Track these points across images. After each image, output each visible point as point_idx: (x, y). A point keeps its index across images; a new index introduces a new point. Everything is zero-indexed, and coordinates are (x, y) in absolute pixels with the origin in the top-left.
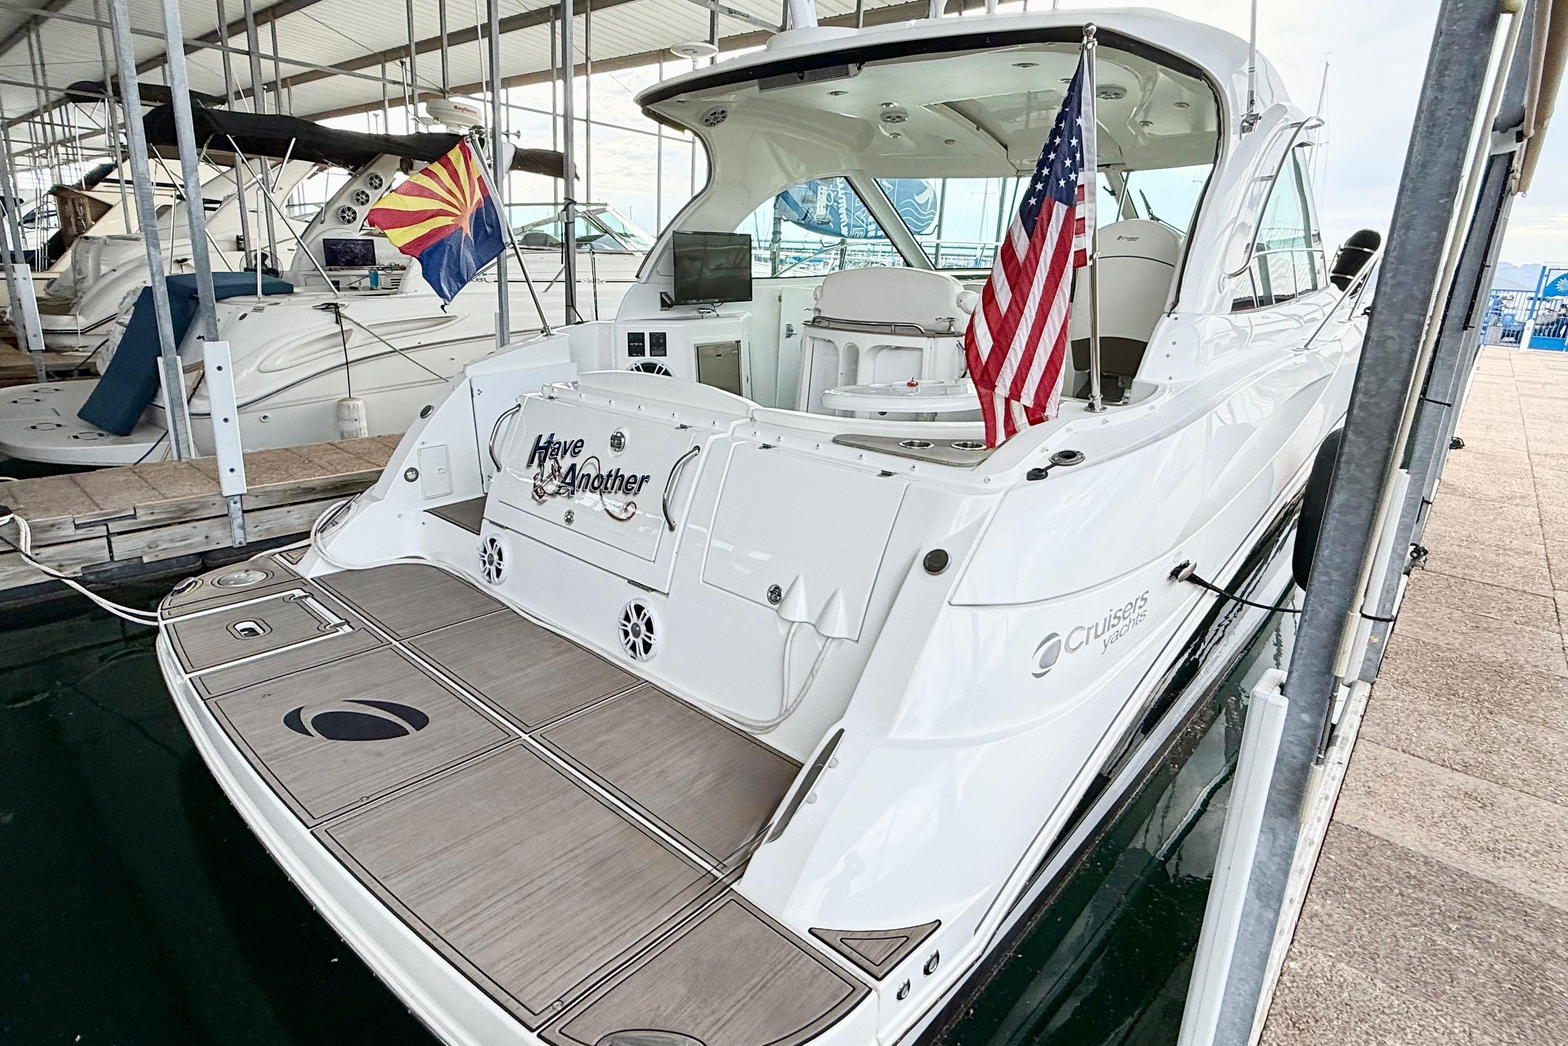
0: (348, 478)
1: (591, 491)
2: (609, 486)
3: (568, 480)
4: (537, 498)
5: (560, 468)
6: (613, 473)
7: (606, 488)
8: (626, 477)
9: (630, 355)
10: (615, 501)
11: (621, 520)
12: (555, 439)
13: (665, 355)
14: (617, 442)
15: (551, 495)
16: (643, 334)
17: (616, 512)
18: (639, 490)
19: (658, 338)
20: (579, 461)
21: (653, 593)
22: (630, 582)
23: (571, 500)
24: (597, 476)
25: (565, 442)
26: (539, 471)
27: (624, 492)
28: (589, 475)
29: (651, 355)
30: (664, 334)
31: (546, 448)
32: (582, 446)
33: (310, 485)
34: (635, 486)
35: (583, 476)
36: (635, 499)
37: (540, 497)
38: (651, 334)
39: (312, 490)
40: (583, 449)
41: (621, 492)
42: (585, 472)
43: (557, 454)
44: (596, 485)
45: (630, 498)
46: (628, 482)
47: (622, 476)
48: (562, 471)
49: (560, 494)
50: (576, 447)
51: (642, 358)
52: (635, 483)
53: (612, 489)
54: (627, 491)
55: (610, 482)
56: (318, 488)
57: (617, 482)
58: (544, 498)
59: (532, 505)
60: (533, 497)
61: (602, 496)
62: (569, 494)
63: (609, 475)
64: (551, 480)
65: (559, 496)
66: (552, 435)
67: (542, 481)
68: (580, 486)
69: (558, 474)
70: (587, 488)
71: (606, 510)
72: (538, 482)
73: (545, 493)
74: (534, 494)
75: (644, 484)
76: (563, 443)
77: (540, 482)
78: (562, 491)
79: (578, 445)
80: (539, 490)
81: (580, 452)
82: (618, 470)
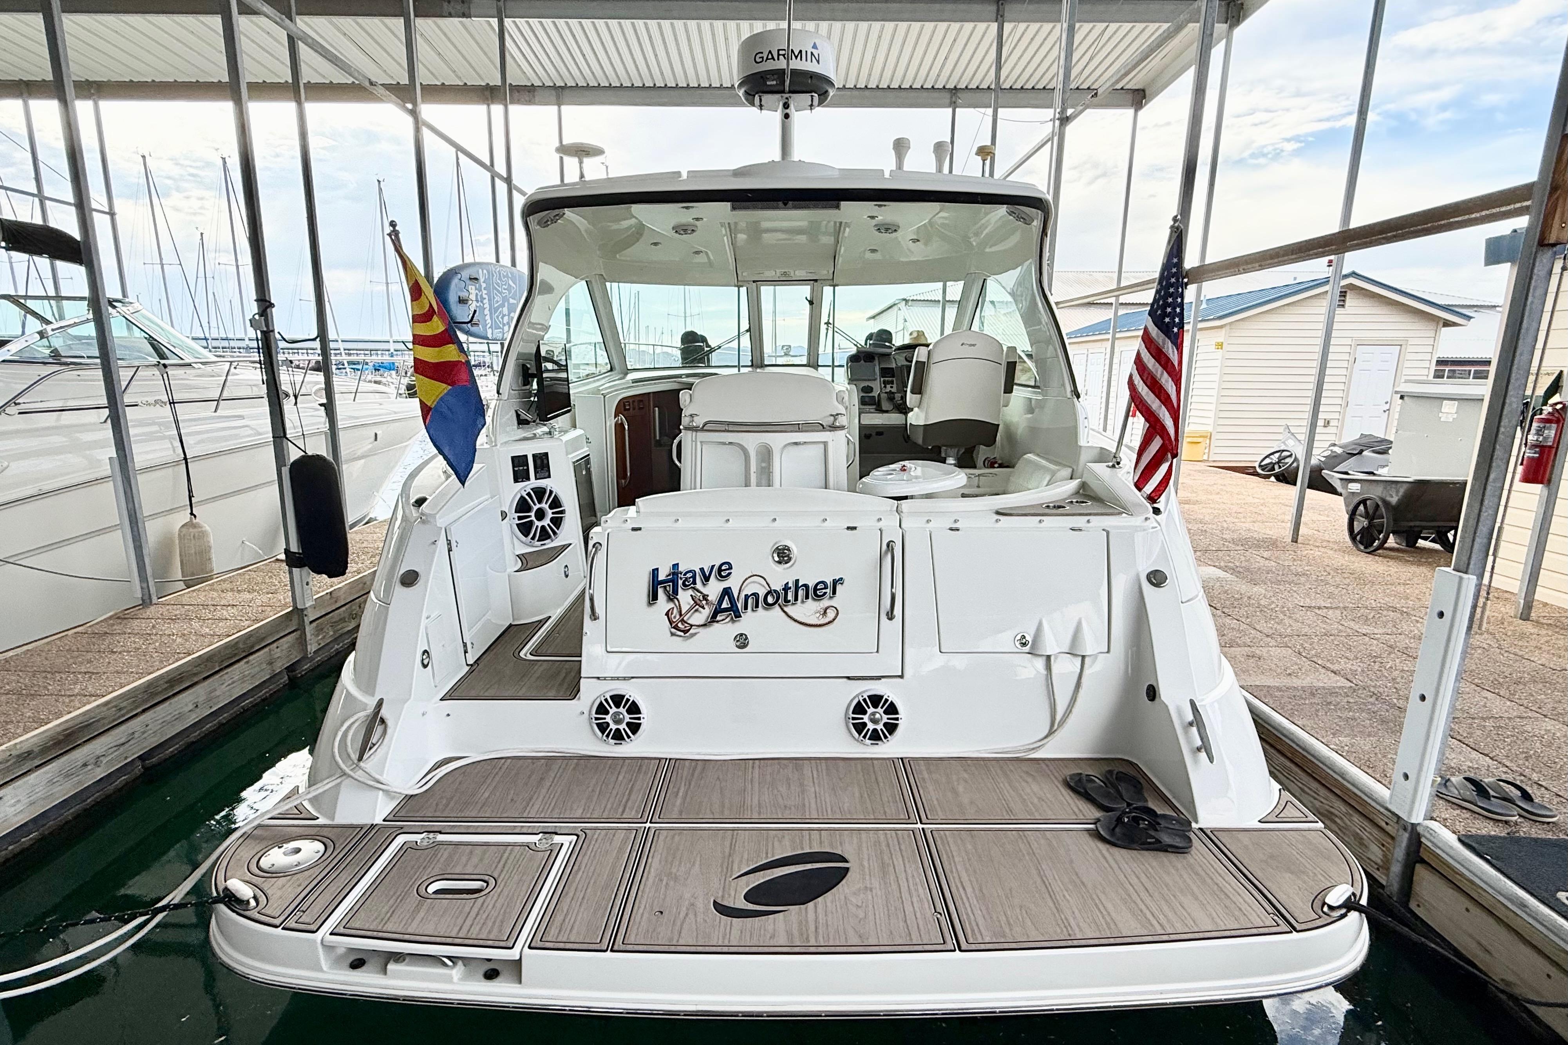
0: (71, 724)
1: (766, 609)
2: (790, 598)
3: (725, 605)
4: (681, 634)
5: (705, 596)
6: (791, 586)
7: (788, 601)
8: (811, 585)
9: (516, 481)
10: (807, 610)
11: (820, 626)
12: (682, 568)
13: (549, 476)
14: (783, 555)
15: (705, 626)
16: (526, 456)
17: (813, 620)
18: (834, 593)
19: (541, 458)
20: (733, 583)
21: (883, 680)
22: (848, 678)
23: (737, 624)
24: (769, 593)
25: (702, 570)
26: (671, 605)
27: (814, 599)
28: (756, 595)
29: (536, 479)
30: (546, 454)
31: (674, 582)
32: (731, 568)
33: (25, 748)
34: (828, 591)
35: (747, 597)
36: (834, 602)
37: (685, 632)
38: (534, 455)
39: (28, 755)
40: (733, 570)
41: (809, 600)
42: (748, 591)
43: (694, 583)
44: (770, 600)
45: (825, 603)
46: (816, 589)
47: (806, 586)
48: (709, 598)
49: (718, 622)
50: (723, 571)
51: (527, 483)
52: (826, 588)
53: (796, 599)
54: (818, 597)
55: (790, 594)
56: (36, 750)
57: (801, 593)
58: (692, 631)
59: (678, 643)
60: (673, 634)
61: (782, 609)
62: (732, 618)
63: (786, 588)
64: (696, 610)
65: (715, 624)
66: (676, 566)
67: (681, 615)
68: (746, 608)
69: (704, 602)
70: (757, 606)
71: (796, 621)
72: (675, 617)
73: (692, 626)
74: (673, 630)
75: (839, 587)
76: (698, 571)
77: (678, 617)
78: (718, 618)
79: (723, 568)
80: (680, 625)
81: (730, 574)
82: (797, 581)
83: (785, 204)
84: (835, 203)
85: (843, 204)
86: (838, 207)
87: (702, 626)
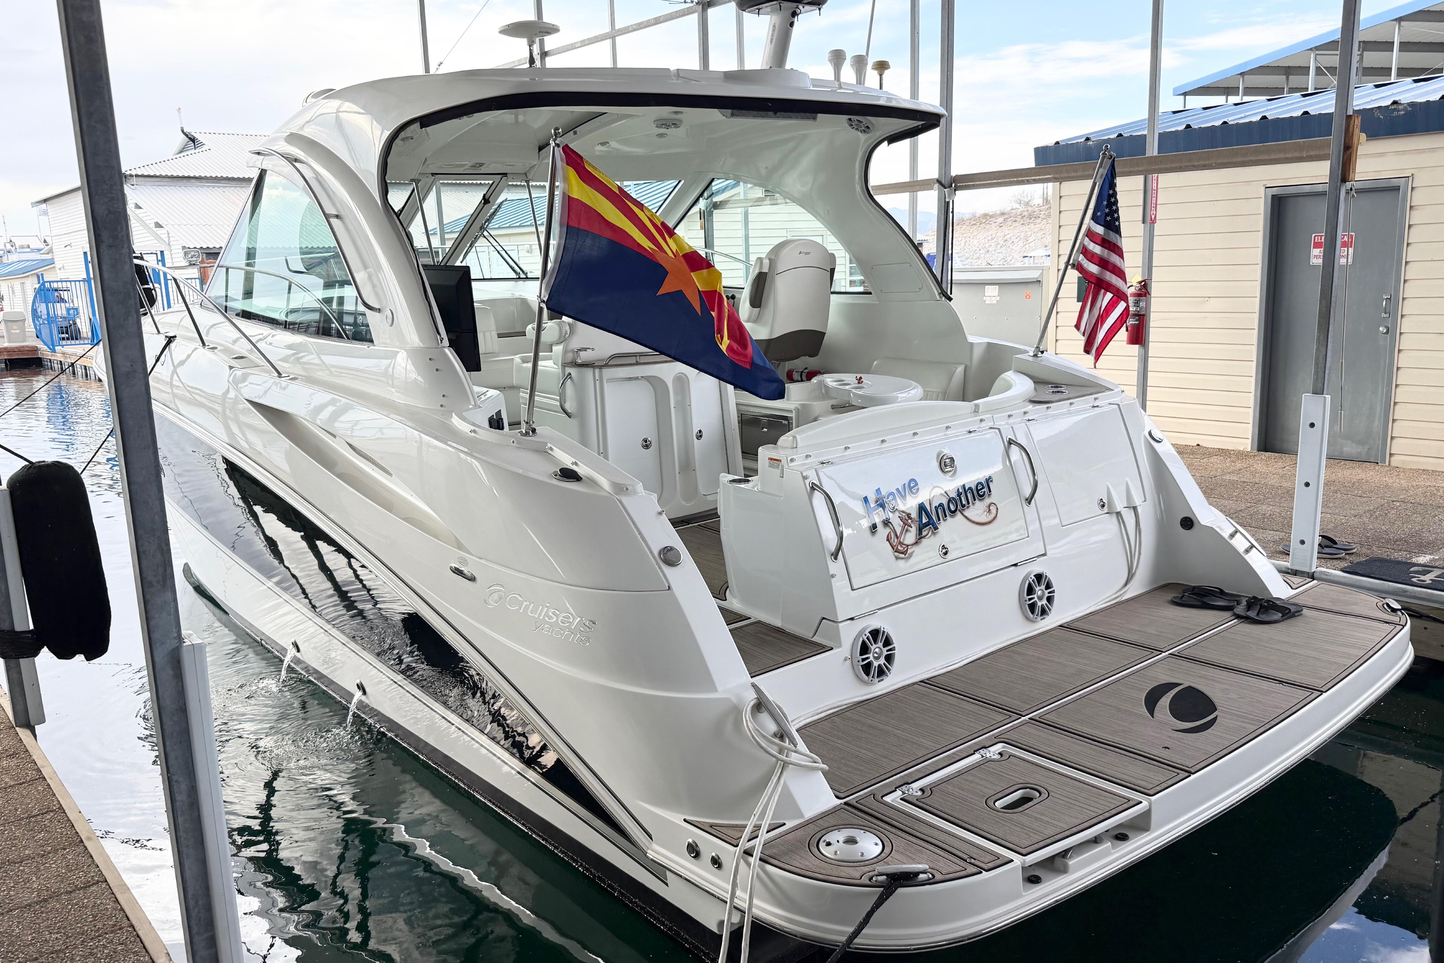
1: (952, 517)
2: (964, 502)
3: (924, 520)
4: (902, 556)
5: (909, 515)
6: (961, 491)
7: (963, 506)
8: (974, 487)
10: (977, 510)
11: (990, 522)
12: (884, 492)
14: (947, 464)
15: (916, 543)
17: (984, 519)
18: (990, 491)
20: (923, 497)
21: (1040, 559)
22: (1016, 565)
23: (937, 535)
24: (949, 501)
25: (898, 490)
26: (888, 530)
27: (980, 500)
28: (941, 505)
31: (883, 507)
32: (917, 484)
34: (984, 490)
35: (936, 509)
36: (992, 499)
37: (905, 553)
40: (919, 486)
41: (977, 501)
42: (935, 502)
43: (897, 504)
44: (952, 508)
45: (987, 501)
46: (978, 491)
47: (970, 488)
48: (912, 516)
49: (924, 537)
50: (913, 488)
52: (983, 488)
53: (968, 503)
54: (982, 497)
55: (963, 499)
57: (969, 496)
58: (909, 551)
59: (902, 565)
60: (897, 558)
61: (962, 514)
62: (932, 531)
63: (959, 494)
64: (907, 530)
65: (923, 540)
66: (878, 491)
67: (897, 538)
68: (939, 520)
69: (910, 521)
70: (946, 516)
71: (974, 522)
72: (894, 541)
73: (908, 546)
74: (896, 554)
75: (991, 484)
76: (895, 492)
77: (896, 540)
78: (924, 534)
79: (912, 485)
80: (899, 548)
81: (918, 489)
82: (964, 486)
83: (775, 113)
84: (814, 115)
85: (820, 116)
86: (815, 118)
87: (915, 544)
